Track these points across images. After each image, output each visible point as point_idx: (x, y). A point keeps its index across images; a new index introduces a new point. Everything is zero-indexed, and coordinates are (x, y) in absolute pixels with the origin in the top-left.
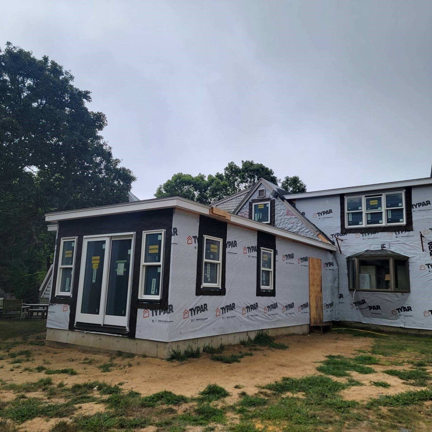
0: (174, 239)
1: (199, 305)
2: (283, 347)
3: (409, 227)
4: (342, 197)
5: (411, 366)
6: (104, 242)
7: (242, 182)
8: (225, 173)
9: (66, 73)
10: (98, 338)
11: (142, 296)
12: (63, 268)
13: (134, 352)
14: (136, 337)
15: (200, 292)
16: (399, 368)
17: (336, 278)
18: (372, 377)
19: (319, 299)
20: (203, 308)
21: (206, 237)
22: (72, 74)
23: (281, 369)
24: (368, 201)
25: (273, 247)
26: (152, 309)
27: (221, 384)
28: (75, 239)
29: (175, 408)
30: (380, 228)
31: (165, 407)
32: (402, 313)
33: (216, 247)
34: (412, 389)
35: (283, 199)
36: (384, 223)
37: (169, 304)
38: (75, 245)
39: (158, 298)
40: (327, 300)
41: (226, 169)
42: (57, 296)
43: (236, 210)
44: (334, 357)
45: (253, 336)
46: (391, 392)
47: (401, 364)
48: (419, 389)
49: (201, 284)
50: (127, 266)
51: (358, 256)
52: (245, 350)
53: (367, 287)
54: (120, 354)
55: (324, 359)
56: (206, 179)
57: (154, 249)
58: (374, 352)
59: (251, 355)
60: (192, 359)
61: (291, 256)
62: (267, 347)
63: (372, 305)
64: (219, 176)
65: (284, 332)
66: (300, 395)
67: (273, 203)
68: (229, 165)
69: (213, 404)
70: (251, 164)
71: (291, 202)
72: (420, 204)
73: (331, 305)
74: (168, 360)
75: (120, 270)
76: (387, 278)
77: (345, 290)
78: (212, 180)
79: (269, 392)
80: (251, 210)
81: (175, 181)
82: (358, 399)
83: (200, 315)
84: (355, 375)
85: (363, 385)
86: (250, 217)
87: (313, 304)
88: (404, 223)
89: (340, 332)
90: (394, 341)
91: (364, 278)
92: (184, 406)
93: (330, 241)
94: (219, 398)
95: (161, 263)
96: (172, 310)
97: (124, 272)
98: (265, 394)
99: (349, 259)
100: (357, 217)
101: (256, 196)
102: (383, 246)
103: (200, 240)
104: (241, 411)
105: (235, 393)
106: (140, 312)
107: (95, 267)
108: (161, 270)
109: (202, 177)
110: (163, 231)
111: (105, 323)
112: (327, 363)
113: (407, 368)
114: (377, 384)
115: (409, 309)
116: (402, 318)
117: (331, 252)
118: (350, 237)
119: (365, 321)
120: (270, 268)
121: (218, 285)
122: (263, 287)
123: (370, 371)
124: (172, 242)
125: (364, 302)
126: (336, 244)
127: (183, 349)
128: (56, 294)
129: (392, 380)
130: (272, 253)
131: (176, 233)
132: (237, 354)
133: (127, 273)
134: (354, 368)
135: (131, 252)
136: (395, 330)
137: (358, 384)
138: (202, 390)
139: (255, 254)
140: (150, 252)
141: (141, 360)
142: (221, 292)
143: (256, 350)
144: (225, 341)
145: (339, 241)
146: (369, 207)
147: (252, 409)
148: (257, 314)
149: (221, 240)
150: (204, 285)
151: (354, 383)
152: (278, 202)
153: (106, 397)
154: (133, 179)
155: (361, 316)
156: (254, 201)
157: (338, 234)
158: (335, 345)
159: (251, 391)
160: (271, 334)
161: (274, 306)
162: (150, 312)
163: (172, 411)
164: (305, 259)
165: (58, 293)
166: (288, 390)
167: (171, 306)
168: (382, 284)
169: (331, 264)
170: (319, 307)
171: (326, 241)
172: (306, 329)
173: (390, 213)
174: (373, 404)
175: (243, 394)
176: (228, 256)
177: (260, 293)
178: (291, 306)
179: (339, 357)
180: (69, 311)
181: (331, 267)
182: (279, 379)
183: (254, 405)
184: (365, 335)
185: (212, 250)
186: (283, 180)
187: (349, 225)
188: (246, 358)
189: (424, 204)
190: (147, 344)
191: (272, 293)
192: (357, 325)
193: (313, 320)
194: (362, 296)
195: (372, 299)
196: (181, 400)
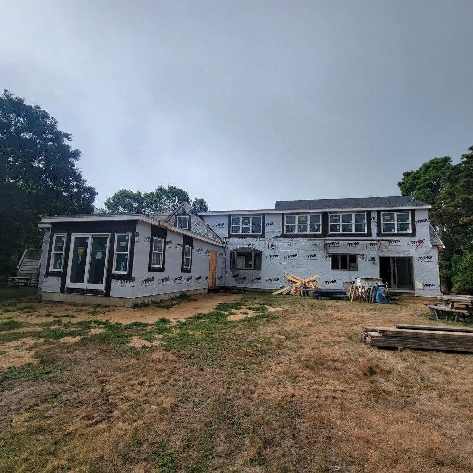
0: (137, 239)
1: (149, 277)
2: (195, 300)
3: (262, 236)
4: (230, 216)
5: (258, 305)
6: (88, 238)
7: (167, 199)
8: (156, 193)
9: (53, 119)
10: (83, 297)
11: (114, 272)
12: (55, 254)
13: (109, 304)
14: (111, 295)
15: (150, 269)
16: (253, 307)
17: (224, 263)
18: (241, 311)
19: (214, 274)
20: (152, 279)
21: (155, 238)
22: (57, 120)
23: (196, 310)
24: (243, 220)
25: (192, 244)
26: (121, 280)
27: (166, 317)
28: (65, 235)
29: (145, 328)
30: (249, 235)
31: (139, 328)
32: (256, 281)
33: (160, 244)
34: (258, 314)
35: (196, 215)
36: (251, 233)
37: (133, 276)
38: (65, 239)
39: (126, 273)
40: (218, 275)
41: (157, 190)
42: (51, 271)
43: (166, 219)
44: (222, 303)
45: (178, 295)
46: (249, 316)
47: (254, 305)
48: (261, 314)
49: (151, 265)
50: (104, 254)
51: (237, 250)
52: (174, 302)
53: (240, 267)
54: (99, 306)
55: (217, 304)
56: (143, 195)
57: (123, 244)
58: (242, 301)
59: (179, 304)
60: (145, 308)
61: (201, 250)
62: (186, 300)
63: (241, 277)
64: (151, 194)
65: (195, 292)
66: (207, 320)
67: (190, 217)
68: (159, 187)
69: (164, 326)
70: (174, 188)
71: (201, 217)
72: (269, 224)
73: (221, 277)
74: (132, 308)
75: (99, 256)
76: (251, 262)
77: (228, 269)
78: (146, 196)
79: (192, 320)
80: (176, 220)
81: (121, 195)
82: (234, 319)
83: (150, 283)
84: (233, 311)
85: (236, 314)
86: (176, 225)
87: (211, 277)
88: (261, 233)
89: (225, 292)
90: (252, 295)
91: (239, 263)
92: (149, 328)
93: (222, 241)
94: (167, 323)
95: (128, 253)
96: (134, 280)
97: (102, 257)
98: (190, 321)
99: (232, 252)
100: (237, 229)
101: (180, 212)
102: (249, 245)
103: (151, 240)
104: (179, 328)
105: (175, 321)
106: (113, 281)
107: (81, 253)
108: (128, 257)
109: (139, 194)
110: (130, 234)
111: (88, 288)
112: (219, 306)
113: (257, 306)
114: (243, 313)
115: (260, 279)
116: (256, 284)
117: (222, 247)
118: (233, 240)
119: (238, 286)
120: (189, 256)
121: (160, 266)
122: (184, 267)
123: (240, 308)
124: (136, 240)
125: (238, 275)
126: (225, 243)
127: (140, 302)
128: (50, 270)
129: (249, 311)
130: (191, 248)
131: (138, 235)
132: (170, 304)
133: (104, 257)
134: (232, 307)
135: (107, 245)
136: (252, 290)
137: (234, 314)
138: (156, 320)
139: (181, 248)
140: (120, 246)
141: (114, 308)
142: (162, 270)
143: (180, 302)
144: (163, 298)
145: (227, 242)
146: (244, 223)
147: (185, 327)
148: (181, 282)
149: (163, 240)
150: (153, 266)
151: (232, 314)
152: (193, 216)
153: (104, 326)
154: (96, 194)
155: (236, 283)
156: (178, 215)
157: (226, 238)
158: (222, 298)
159: (183, 320)
160: (188, 293)
161: (191, 278)
162: (120, 281)
163: (143, 330)
164: (208, 252)
165: (51, 269)
166: (202, 318)
167: (134, 277)
168: (247, 266)
169: (222, 254)
170: (214, 279)
171: (220, 241)
172: (206, 291)
173: (254, 227)
174: (241, 321)
175: (179, 321)
176: (166, 249)
177: (183, 271)
178: (199, 278)
179: (225, 303)
180: (60, 281)
181: (222, 256)
182: (196, 314)
183: (186, 325)
184: (238, 293)
185: (158, 246)
186: (194, 200)
187: (233, 232)
188: (176, 306)
189: (271, 224)
190: (118, 300)
191: (190, 271)
192: (234, 288)
193: (210, 285)
194: (237, 272)
195: (242, 274)
196: (146, 325)
